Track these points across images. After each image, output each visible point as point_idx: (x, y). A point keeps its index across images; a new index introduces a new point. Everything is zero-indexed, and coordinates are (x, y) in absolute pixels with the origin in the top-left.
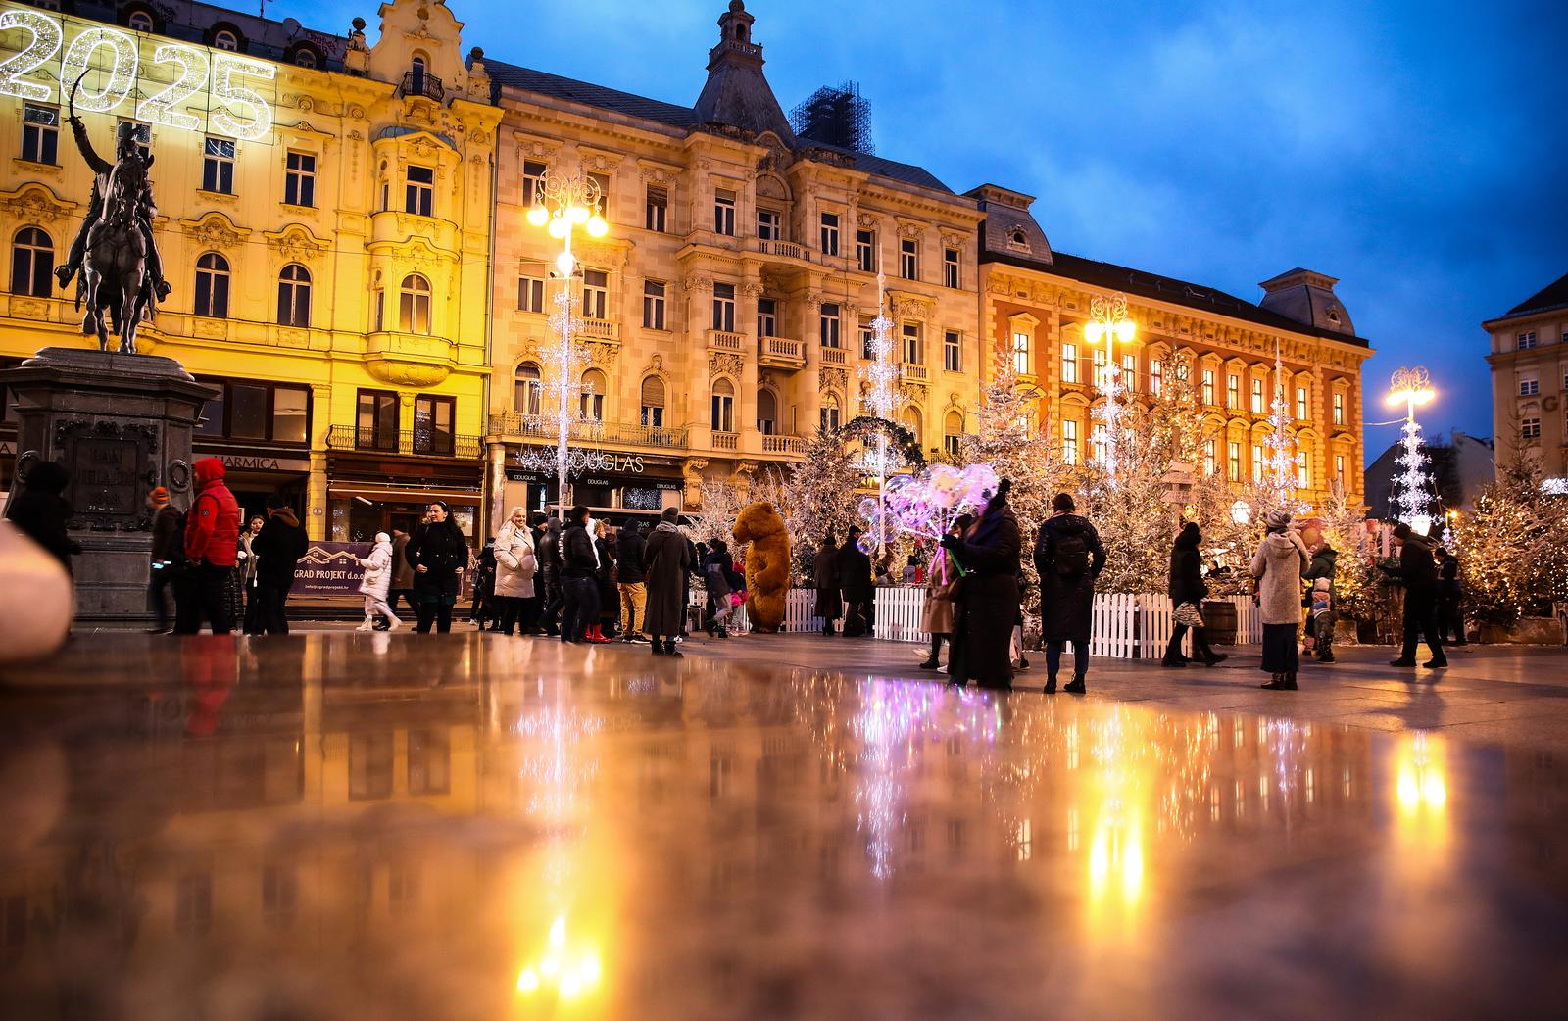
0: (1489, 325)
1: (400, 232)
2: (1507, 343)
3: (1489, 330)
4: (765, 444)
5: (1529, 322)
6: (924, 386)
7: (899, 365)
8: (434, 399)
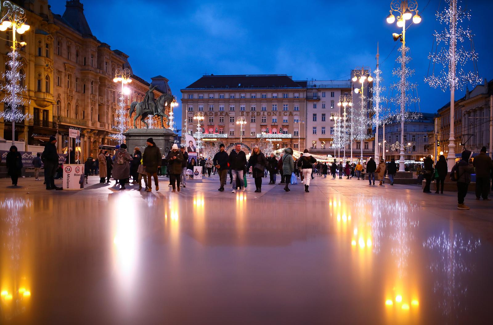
0: (182, 91)
1: (45, 63)
2: (186, 96)
3: (182, 92)
4: (100, 126)
5: (192, 92)
6: (115, 109)
7: (112, 103)
8: (44, 111)
